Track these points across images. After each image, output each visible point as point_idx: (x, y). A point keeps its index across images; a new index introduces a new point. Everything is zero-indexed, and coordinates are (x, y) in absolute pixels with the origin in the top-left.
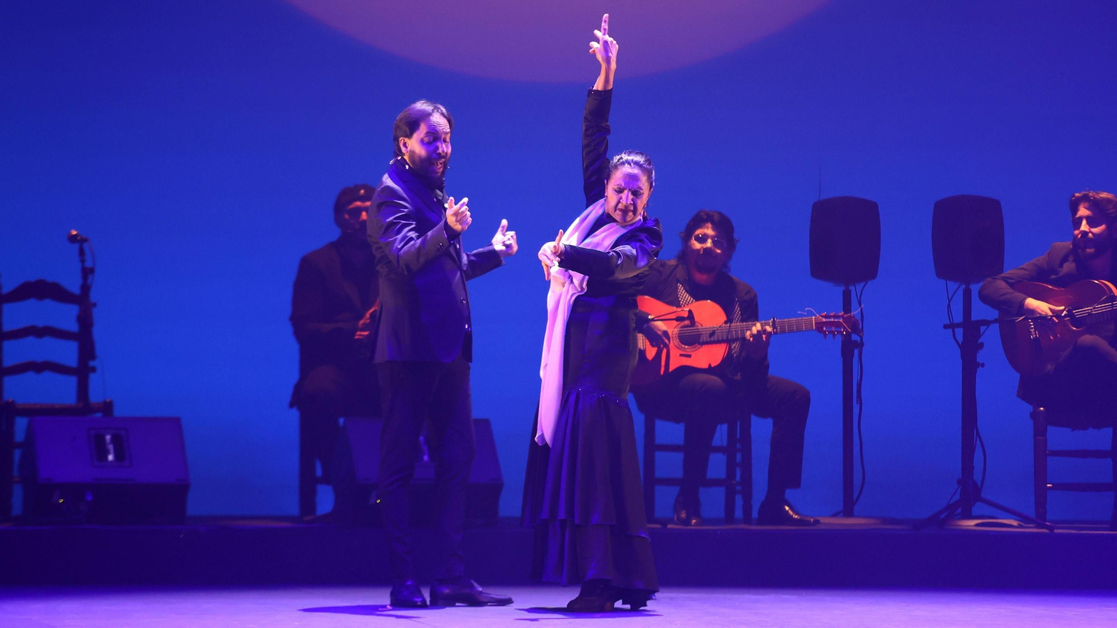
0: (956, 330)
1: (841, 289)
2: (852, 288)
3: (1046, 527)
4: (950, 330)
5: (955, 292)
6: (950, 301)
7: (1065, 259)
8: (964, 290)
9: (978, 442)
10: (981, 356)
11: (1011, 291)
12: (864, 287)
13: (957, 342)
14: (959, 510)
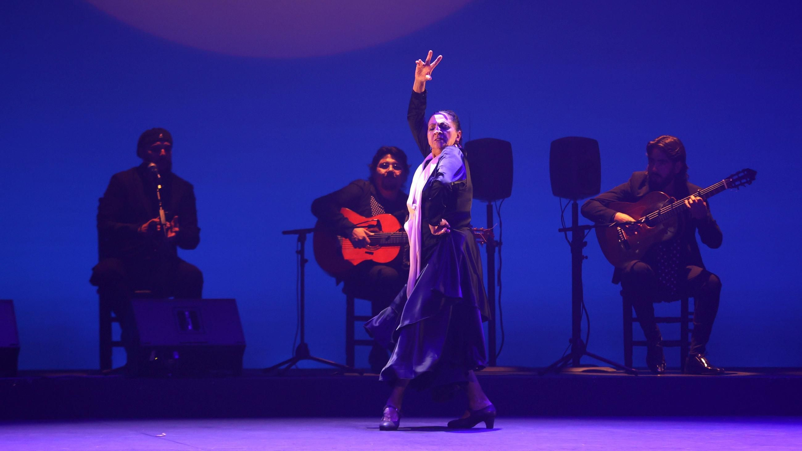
0: (567, 232)
1: (485, 204)
2: (493, 203)
3: (633, 372)
4: (563, 233)
5: (566, 207)
6: (563, 212)
7: (642, 185)
8: (572, 204)
9: (584, 311)
10: (585, 251)
11: (605, 208)
12: (502, 202)
13: (568, 241)
14: (571, 361)
